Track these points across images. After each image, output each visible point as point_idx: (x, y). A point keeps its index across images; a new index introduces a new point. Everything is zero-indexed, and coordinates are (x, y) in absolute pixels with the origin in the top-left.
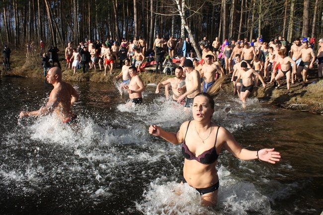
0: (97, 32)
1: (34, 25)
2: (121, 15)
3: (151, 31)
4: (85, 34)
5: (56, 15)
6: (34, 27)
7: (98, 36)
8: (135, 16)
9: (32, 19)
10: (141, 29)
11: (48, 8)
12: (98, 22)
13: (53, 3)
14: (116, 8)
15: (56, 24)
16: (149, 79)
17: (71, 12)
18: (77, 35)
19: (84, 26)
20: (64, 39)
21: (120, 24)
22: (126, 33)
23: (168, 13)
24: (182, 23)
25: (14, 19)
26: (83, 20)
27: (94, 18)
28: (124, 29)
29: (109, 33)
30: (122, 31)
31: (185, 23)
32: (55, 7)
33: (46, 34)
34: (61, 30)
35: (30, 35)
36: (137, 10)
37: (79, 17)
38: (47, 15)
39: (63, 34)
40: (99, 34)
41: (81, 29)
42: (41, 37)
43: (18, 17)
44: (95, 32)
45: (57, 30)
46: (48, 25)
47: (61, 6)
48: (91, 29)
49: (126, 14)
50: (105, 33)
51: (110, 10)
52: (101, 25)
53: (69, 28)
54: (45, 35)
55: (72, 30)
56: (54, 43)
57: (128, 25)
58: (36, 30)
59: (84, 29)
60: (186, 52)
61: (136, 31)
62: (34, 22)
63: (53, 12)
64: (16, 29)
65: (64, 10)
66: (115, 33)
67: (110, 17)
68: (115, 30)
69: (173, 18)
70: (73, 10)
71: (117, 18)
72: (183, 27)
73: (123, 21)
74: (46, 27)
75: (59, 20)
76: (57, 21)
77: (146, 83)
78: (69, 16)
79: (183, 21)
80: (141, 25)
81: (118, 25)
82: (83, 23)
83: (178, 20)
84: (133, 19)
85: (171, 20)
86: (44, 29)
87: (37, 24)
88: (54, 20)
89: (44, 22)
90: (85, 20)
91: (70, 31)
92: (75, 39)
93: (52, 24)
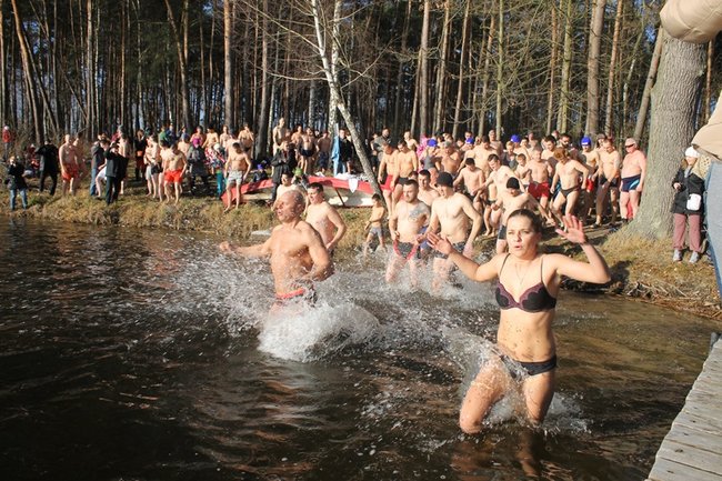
0: (140, 112)
2: (197, 75)
3: (262, 112)
4: (112, 115)
5: (45, 71)
7: (141, 120)
8: (228, 79)
10: (240, 108)
11: (24, 53)
12: (143, 89)
13: (38, 41)
14: (184, 60)
15: (44, 89)
16: (257, 221)
17: (80, 64)
18: (93, 117)
19: (109, 97)
20: (62, 126)
21: (193, 97)
22: (205, 117)
23: (302, 75)
24: (332, 97)
26: (109, 84)
27: (134, 80)
28: (203, 106)
29: (166, 115)
30: (198, 111)
31: (337, 98)
32: (43, 50)
33: (19, 113)
34: (54, 104)
36: (232, 67)
37: (99, 76)
38: (22, 69)
39: (61, 113)
40: (144, 117)
41: (103, 104)
42: (6, 118)
44: (134, 111)
45: (45, 104)
46: (23, 91)
47: (57, 49)
48: (125, 104)
49: (207, 74)
50: (159, 115)
51: (172, 64)
52: (150, 96)
53: (74, 100)
54: (15, 113)
55: (82, 106)
57: (211, 98)
59: (109, 104)
60: (340, 160)
61: (228, 111)
63: (37, 63)
65: (64, 59)
66: (181, 116)
67: (171, 79)
68: (181, 108)
69: (313, 85)
70: (85, 61)
71: (187, 82)
72: (333, 107)
73: (199, 89)
74: (19, 96)
75: (51, 82)
76: (47, 84)
77: (248, 229)
78: (74, 73)
79: (333, 93)
80: (241, 99)
81: (188, 98)
82: (107, 90)
83: (323, 91)
84: (224, 85)
85: (307, 89)
86: (15, 101)
88: (38, 82)
89: (14, 83)
90: (112, 84)
91: (76, 107)
92: (87, 126)
93: (35, 88)
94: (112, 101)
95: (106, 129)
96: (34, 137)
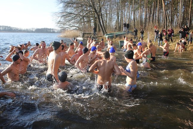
1: (155, 16)
4: (186, 20)
5: (168, 9)
6: (155, 17)
9: (154, 12)
11: (164, 5)
13: (167, 2)
15: (168, 14)
17: (178, 6)
18: (181, 20)
19: (185, 14)
20: (172, 24)
25: (144, 13)
32: (168, 4)
33: (161, 21)
34: (170, 18)
35: (152, 21)
37: (183, 9)
39: (172, 20)
41: (184, 17)
42: (158, 22)
43: (146, 12)
45: (168, 18)
46: (162, 15)
47: (172, 3)
48: (190, 16)
53: (175, 16)
55: (178, 18)
56: (166, 26)
58: (156, 19)
59: (185, 17)
62: (155, 14)
63: (166, 7)
64: (145, 19)
65: (173, 6)
74: (161, 17)
75: (170, 12)
78: (176, 9)
82: (185, 12)
86: (160, 18)
87: (156, 15)
88: (166, 12)
89: (160, 13)
90: (187, 11)
91: (176, 18)
92: (179, 23)
93: (165, 14)
94: (186, 15)
95: (184, 24)
96: (164, 27)
